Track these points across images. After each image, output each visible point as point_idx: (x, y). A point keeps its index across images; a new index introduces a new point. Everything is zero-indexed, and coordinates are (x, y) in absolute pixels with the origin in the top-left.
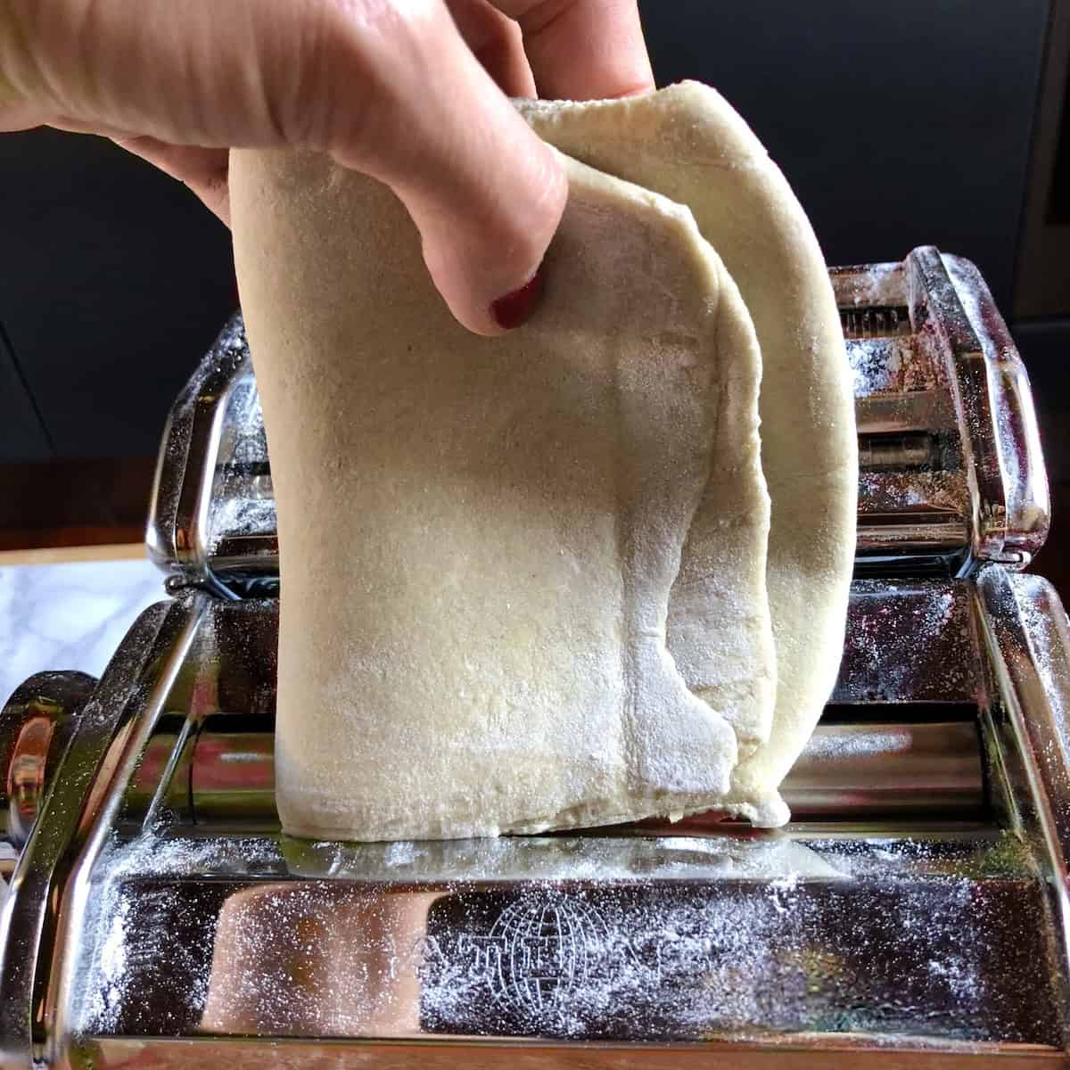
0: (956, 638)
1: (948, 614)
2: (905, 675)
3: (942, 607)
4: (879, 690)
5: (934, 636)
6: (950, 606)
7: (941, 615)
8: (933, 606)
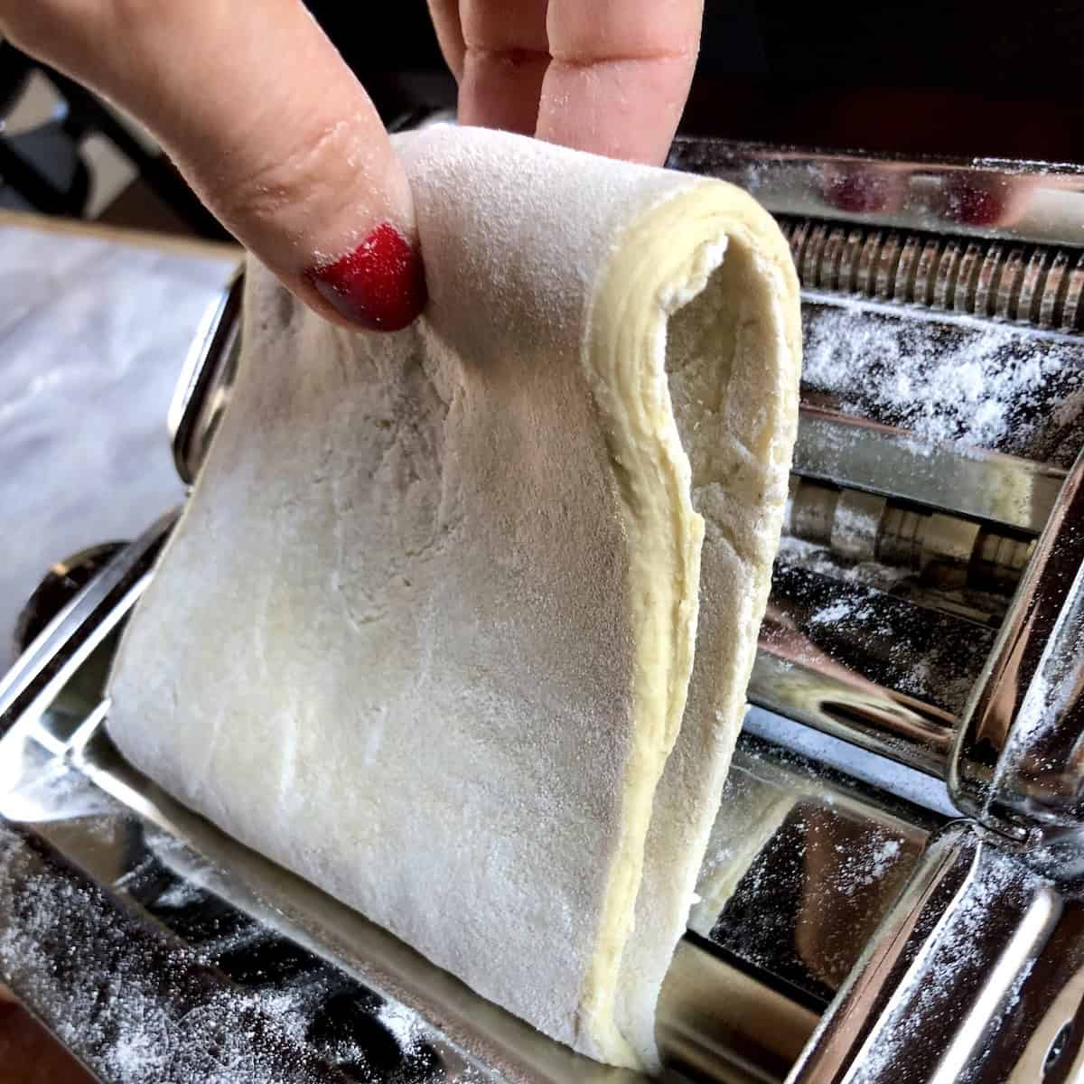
0: (869, 913)
1: (878, 870)
2: (777, 928)
3: (877, 857)
4: (735, 933)
5: (843, 894)
6: (888, 860)
7: (867, 869)
8: (866, 851)
